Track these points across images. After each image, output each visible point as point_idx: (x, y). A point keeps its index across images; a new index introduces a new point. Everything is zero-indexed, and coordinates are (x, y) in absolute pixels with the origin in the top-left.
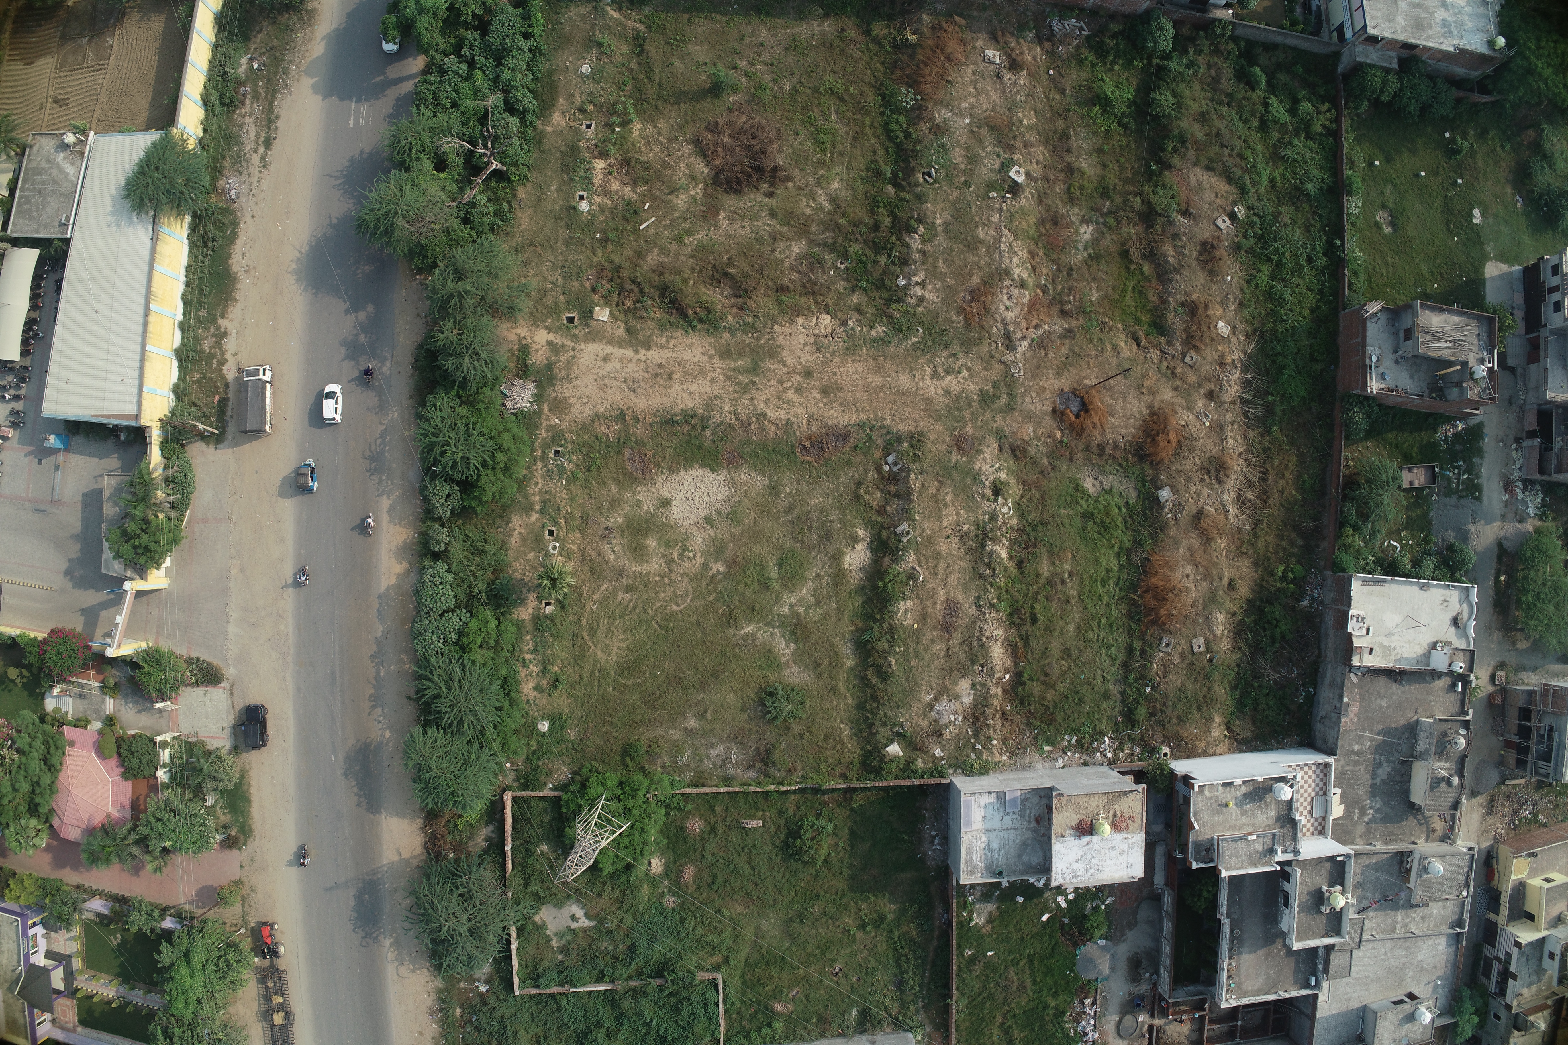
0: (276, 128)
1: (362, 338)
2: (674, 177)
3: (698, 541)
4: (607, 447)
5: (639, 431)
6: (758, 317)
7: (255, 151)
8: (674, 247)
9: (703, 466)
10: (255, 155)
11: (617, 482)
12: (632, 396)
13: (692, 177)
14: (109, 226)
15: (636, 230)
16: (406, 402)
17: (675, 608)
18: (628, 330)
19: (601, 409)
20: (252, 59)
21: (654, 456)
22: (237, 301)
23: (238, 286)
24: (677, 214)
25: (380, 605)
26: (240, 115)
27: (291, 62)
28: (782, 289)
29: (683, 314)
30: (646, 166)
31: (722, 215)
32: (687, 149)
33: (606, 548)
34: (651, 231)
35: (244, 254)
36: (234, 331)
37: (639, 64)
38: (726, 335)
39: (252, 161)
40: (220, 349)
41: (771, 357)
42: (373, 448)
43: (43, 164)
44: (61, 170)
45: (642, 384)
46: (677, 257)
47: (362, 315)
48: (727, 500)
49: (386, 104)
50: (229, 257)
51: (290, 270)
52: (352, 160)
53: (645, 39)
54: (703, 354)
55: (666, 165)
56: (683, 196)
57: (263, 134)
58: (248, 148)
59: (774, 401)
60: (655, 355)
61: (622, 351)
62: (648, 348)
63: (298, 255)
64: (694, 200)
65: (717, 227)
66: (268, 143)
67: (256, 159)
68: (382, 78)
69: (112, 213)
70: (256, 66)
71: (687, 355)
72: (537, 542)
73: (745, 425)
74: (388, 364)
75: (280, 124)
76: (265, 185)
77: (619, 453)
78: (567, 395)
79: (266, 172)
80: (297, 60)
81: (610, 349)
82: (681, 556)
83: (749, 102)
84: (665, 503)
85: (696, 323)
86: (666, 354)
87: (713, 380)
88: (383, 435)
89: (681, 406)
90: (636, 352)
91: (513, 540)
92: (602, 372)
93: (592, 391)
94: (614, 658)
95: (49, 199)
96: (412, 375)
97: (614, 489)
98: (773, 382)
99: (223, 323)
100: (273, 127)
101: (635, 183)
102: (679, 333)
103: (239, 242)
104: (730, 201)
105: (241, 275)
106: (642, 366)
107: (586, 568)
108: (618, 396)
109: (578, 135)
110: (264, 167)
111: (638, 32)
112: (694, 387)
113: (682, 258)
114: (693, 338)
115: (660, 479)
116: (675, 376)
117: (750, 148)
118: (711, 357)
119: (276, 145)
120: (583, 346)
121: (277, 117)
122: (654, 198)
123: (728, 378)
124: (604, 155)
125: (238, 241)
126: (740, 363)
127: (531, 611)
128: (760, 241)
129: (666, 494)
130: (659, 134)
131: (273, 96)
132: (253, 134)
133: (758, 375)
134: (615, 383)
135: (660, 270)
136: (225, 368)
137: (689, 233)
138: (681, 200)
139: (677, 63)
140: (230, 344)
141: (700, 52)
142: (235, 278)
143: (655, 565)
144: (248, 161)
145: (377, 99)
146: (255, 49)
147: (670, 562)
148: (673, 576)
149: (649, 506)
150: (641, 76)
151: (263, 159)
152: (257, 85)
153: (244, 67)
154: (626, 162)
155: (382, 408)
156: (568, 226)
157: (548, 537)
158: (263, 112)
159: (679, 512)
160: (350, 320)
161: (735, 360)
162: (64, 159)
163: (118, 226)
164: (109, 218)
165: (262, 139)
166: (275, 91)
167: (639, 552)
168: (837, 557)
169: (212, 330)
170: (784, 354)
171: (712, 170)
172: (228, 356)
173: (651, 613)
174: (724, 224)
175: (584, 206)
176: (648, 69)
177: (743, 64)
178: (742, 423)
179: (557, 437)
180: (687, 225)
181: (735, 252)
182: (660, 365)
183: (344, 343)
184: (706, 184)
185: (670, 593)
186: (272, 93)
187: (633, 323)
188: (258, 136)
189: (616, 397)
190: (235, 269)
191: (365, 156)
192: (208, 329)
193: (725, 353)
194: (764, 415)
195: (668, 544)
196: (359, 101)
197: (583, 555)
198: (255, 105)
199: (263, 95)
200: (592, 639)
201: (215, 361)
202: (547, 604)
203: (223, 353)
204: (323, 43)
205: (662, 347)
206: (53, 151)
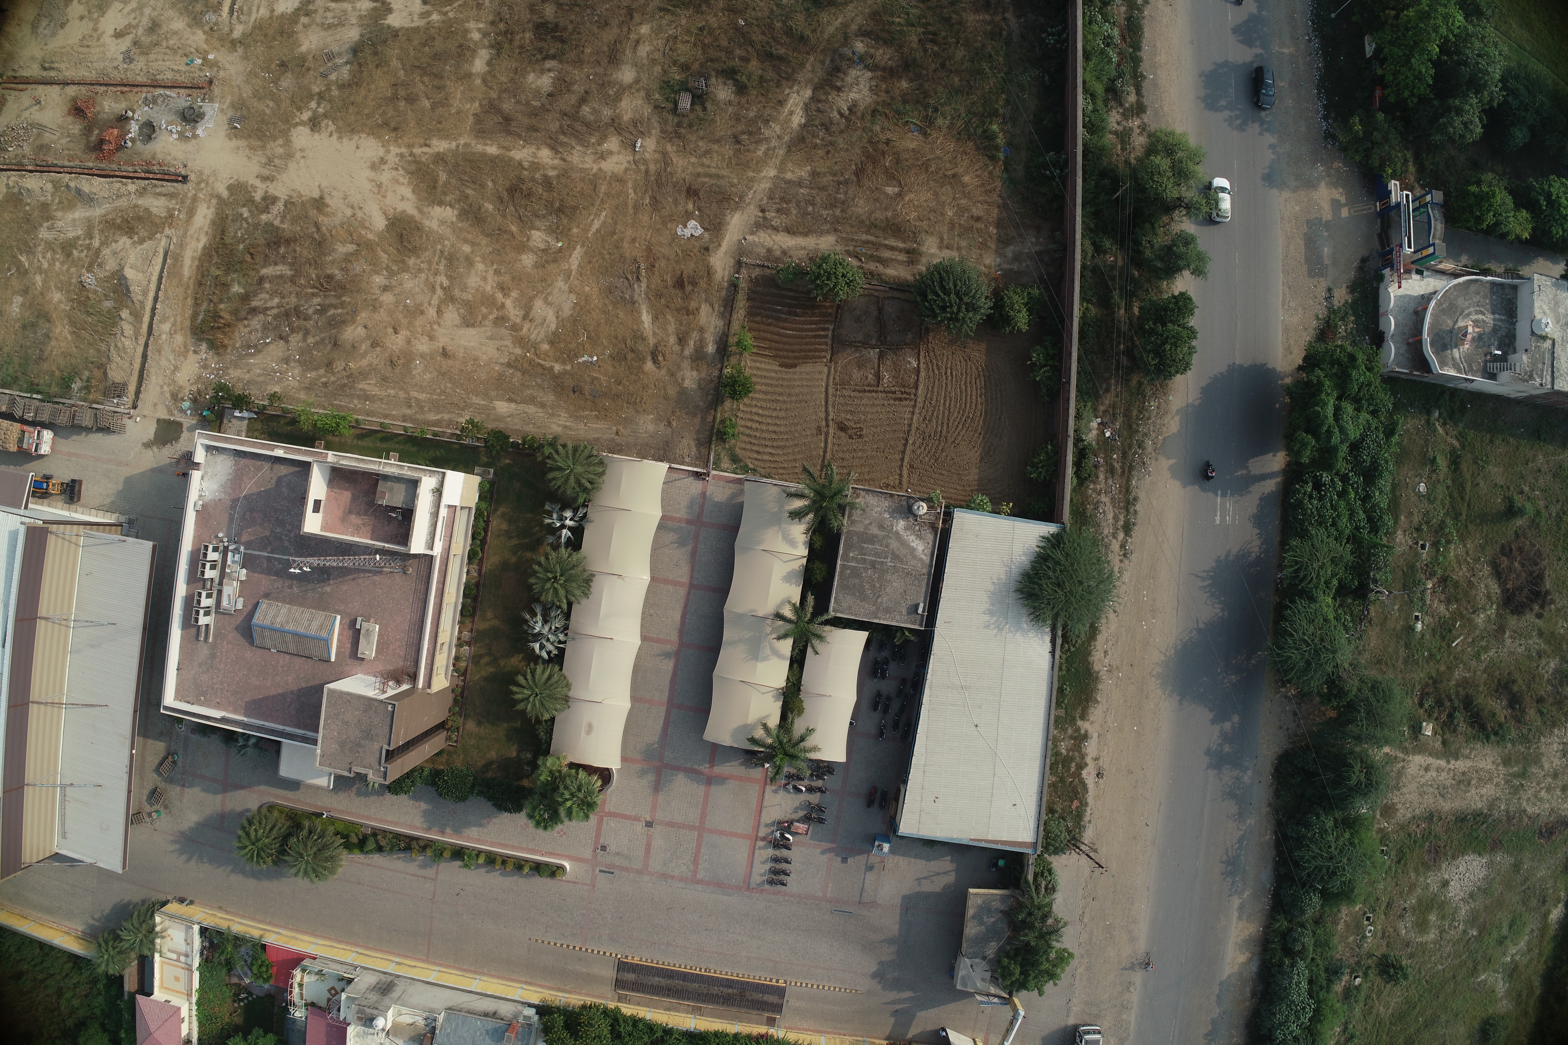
0: (1135, 512)
1: (1227, 748)
2: (1478, 598)
3: (1463, 912)
4: (1415, 842)
5: (1438, 828)
6: (1530, 730)
7: (1114, 537)
8: (1474, 663)
9: (1473, 852)
10: (1114, 541)
11: (1416, 871)
12: (1441, 800)
13: (1489, 597)
14: (987, 627)
15: (1449, 646)
16: (1265, 810)
17: (1440, 967)
18: (1444, 743)
19: (1417, 812)
20: (1103, 425)
21: (1445, 847)
22: (1098, 702)
23: (1100, 687)
24: (1477, 632)
25: (1221, 990)
26: (1094, 490)
27: (1146, 435)
28: (1540, 700)
29: (1482, 727)
30: (1456, 585)
31: (1507, 634)
32: (1487, 570)
33: (1401, 925)
34: (1459, 648)
35: (1106, 652)
36: (1095, 735)
37: (1453, 481)
38: (1509, 745)
39: (1112, 547)
40: (1080, 751)
41: (1535, 763)
42: (1230, 854)
43: (874, 530)
44: (904, 544)
45: (1450, 790)
46: (1475, 672)
47: (1227, 725)
48: (1486, 878)
49: (1251, 502)
50: (1089, 654)
51: (1154, 673)
52: (1218, 561)
53: (1459, 456)
54: (1493, 763)
55: (1470, 584)
56: (1482, 616)
57: (1122, 517)
58: (1106, 532)
59: (1532, 799)
60: (1461, 765)
61: (1438, 762)
62: (1457, 759)
63: (1163, 658)
64: (1489, 617)
65: (1504, 646)
66: (1127, 529)
67: (1115, 546)
68: (1245, 472)
69: (991, 613)
70: (1108, 434)
71: (1482, 765)
72: (1358, 929)
73: (1510, 818)
74: (1249, 773)
75: (1138, 507)
76: (1126, 577)
77: (1421, 846)
78: (1395, 801)
79: (1127, 562)
80: (1153, 435)
81: (1430, 760)
82: (1450, 925)
83: (1529, 527)
84: (1445, 884)
85: (1492, 737)
86: (1469, 763)
87: (1497, 785)
88: (1240, 841)
89: (1473, 807)
90: (1448, 762)
91: (1339, 927)
92: (1423, 780)
93: (1414, 797)
94: (1390, 1011)
95: (888, 577)
96: (1272, 785)
97: (1413, 875)
98: (1534, 785)
99: (1084, 725)
100: (1132, 510)
101: (1448, 601)
102: (1478, 746)
103: (1101, 638)
104: (1513, 621)
105: (1103, 674)
106: (1452, 774)
107: (1384, 943)
108: (1431, 801)
109: (1417, 555)
110: (1125, 555)
111: (1454, 448)
112: (1484, 791)
113: (1479, 673)
114: (1488, 750)
115: (1444, 866)
116: (1473, 782)
117: (1531, 573)
118: (1498, 765)
119: (1136, 531)
120: (1411, 758)
121: (1135, 499)
122: (1462, 616)
123: (1507, 782)
124: (1432, 575)
125: (1099, 637)
126: (1516, 769)
127: (1343, 983)
128: (1529, 657)
129: (1447, 876)
130: (1467, 553)
131: (1130, 472)
132: (1110, 516)
133: (1524, 779)
134: (1431, 790)
135: (1464, 683)
136: (1084, 773)
137: (1486, 649)
138: (1480, 619)
139: (1482, 484)
140: (1091, 748)
141: (1496, 472)
142: (1097, 678)
143: (1432, 935)
144: (1107, 547)
145: (1241, 495)
146: (1104, 412)
147: (1442, 932)
148: (1442, 943)
149: (1434, 888)
150: (1455, 495)
151: (1123, 546)
152: (1111, 458)
153: (1095, 432)
154: (1444, 580)
155: (1241, 816)
156: (1407, 646)
157: (1366, 923)
158: (1120, 492)
159: (1455, 891)
160: (1216, 728)
161: (1513, 767)
162: (906, 529)
163: (1000, 630)
164: (987, 618)
165: (1121, 523)
166: (1131, 468)
167: (1422, 926)
168: (1546, 915)
169: (1070, 731)
170: (1544, 759)
171: (1502, 591)
172: (1088, 760)
173: (1423, 973)
174: (1508, 641)
175: (1419, 626)
176: (1462, 488)
177: (1526, 489)
178: (1508, 817)
179: (1384, 837)
180: (1484, 643)
181: (1512, 668)
182: (1464, 773)
183: (1208, 752)
184: (1498, 605)
185: (1438, 956)
186: (1128, 471)
187: (1447, 736)
188: (1116, 519)
189: (1429, 801)
190: (1096, 667)
191: (1231, 558)
192: (1065, 730)
193: (1507, 761)
194: (1525, 811)
195: (1443, 918)
196: (1224, 495)
197: (1384, 933)
198: (1110, 482)
199: (1119, 471)
200: (1378, 998)
201: (1073, 765)
202: (1356, 977)
203: (1083, 756)
204: (1177, 418)
205: (1467, 757)
206: (887, 516)
